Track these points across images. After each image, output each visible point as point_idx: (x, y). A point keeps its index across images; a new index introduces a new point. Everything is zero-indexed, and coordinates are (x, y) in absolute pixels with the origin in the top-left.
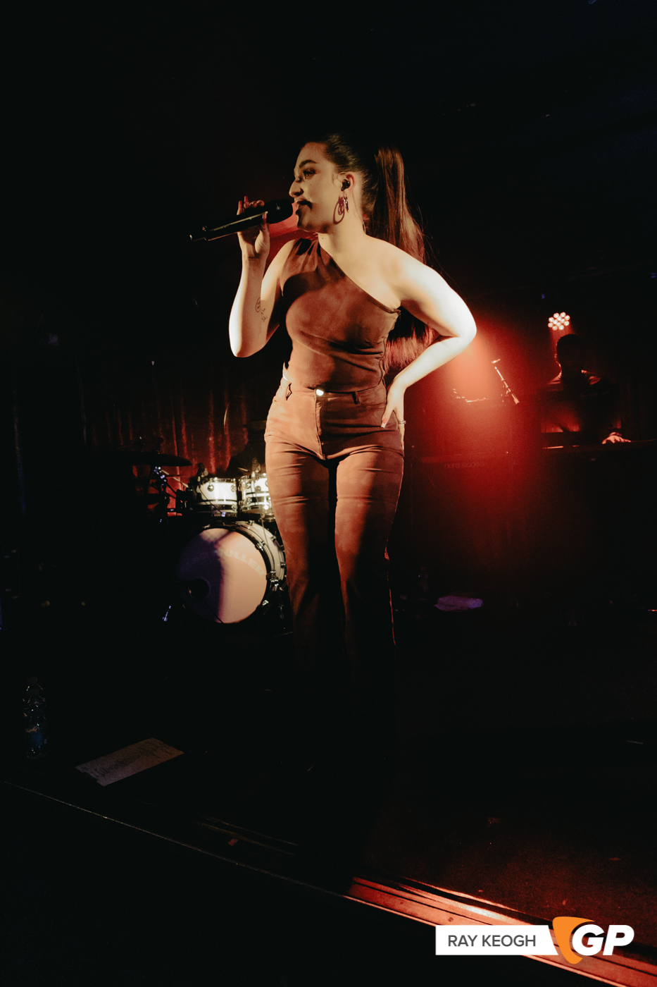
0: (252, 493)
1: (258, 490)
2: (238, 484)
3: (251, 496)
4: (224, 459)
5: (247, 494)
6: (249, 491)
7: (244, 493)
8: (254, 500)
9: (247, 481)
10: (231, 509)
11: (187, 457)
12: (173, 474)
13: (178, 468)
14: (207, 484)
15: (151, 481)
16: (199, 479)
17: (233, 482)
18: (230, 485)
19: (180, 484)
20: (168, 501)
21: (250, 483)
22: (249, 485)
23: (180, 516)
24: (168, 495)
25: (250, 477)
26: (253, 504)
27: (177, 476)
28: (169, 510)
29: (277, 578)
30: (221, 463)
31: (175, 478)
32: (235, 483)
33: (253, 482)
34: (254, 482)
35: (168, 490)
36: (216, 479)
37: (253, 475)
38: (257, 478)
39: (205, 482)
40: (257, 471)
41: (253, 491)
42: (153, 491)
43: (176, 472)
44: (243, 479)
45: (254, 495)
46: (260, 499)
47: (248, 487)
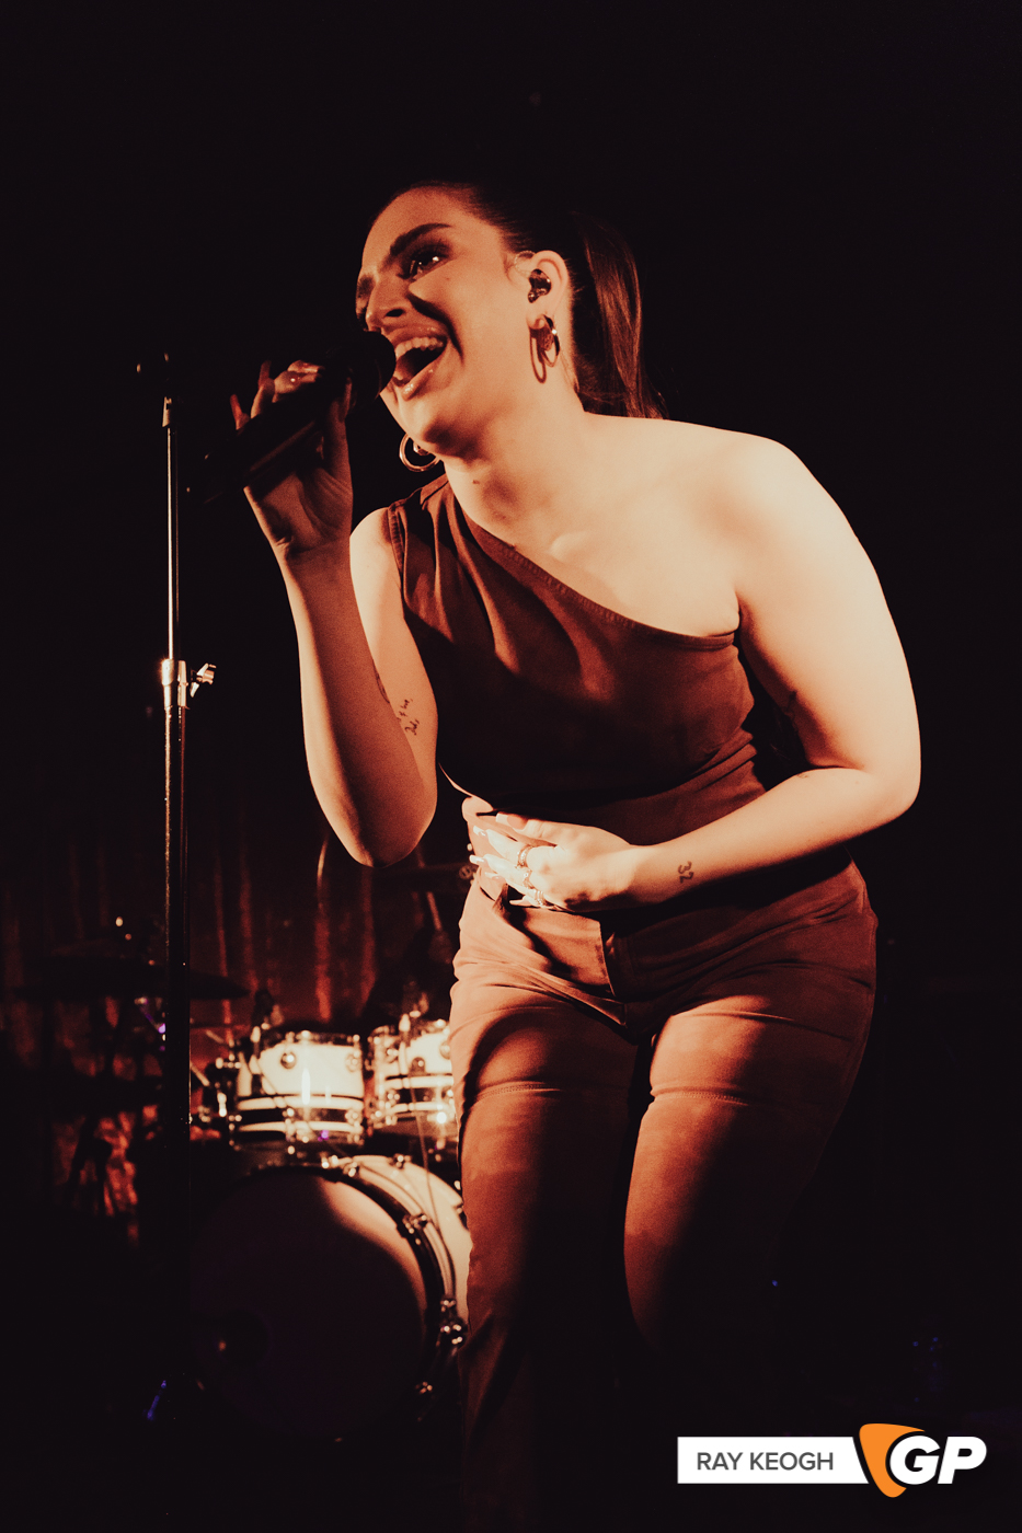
0: (401, 1077)
1: (417, 1069)
2: (368, 1053)
3: (398, 1084)
4: (355, 980)
5: (390, 1078)
6: (394, 1070)
7: (380, 1076)
8: (406, 1096)
9: (389, 1041)
10: (344, 1120)
13: (227, 1004)
14: (279, 1049)
16: (256, 1036)
17: (352, 1044)
18: (341, 1052)
19: (223, 1050)
21: (396, 1046)
22: (393, 1053)
25: (396, 1032)
26: (403, 1107)
27: (222, 1026)
29: (460, 1322)
31: (209, 1033)
32: (357, 1046)
33: (402, 1045)
34: (408, 1045)
36: (306, 1034)
37: (405, 1025)
38: (416, 1031)
39: (272, 1044)
40: (416, 1014)
41: (405, 1071)
43: (220, 1015)
44: (378, 1035)
45: (408, 1083)
46: (421, 1094)
47: (392, 1059)
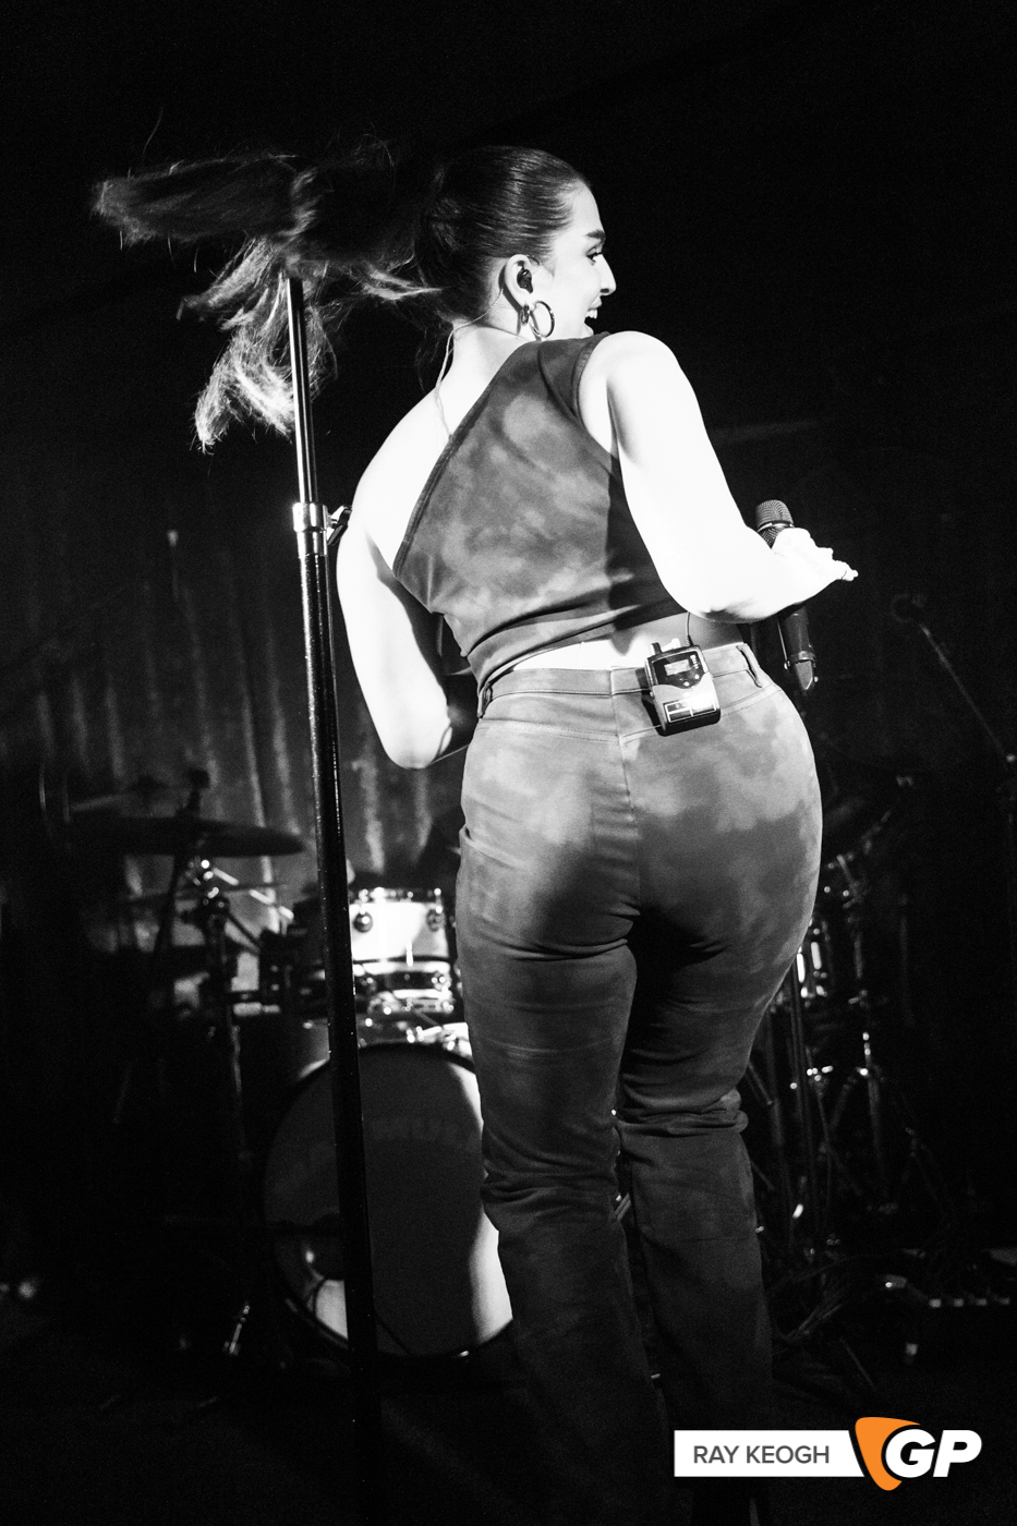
4: (410, 822)
11: (294, 829)
12: (252, 881)
13: (266, 861)
15: (182, 906)
17: (433, 899)
18: (423, 908)
19: (273, 912)
20: (232, 970)
23: (271, 1016)
24: (235, 949)
27: (263, 886)
28: (237, 997)
30: (400, 838)
31: (255, 894)
32: (439, 901)
35: (231, 930)
42: (188, 936)
43: (260, 874)
